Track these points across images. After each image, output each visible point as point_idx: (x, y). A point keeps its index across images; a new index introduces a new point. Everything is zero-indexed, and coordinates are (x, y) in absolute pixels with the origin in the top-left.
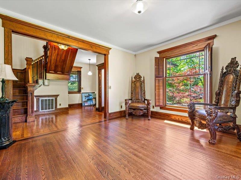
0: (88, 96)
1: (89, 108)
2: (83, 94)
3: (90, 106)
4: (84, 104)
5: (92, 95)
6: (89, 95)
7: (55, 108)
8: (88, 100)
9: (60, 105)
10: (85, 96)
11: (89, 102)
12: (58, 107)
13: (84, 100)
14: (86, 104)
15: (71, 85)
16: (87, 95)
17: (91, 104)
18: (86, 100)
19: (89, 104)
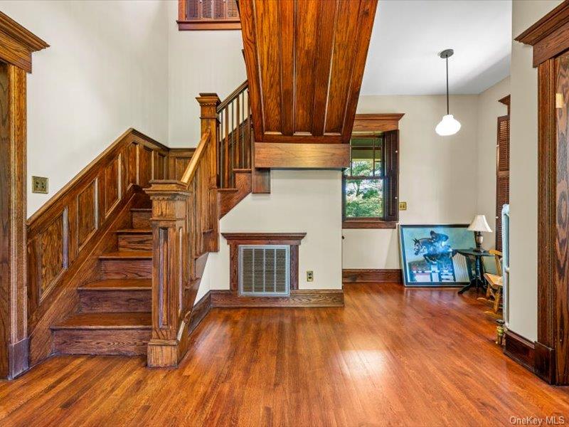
0: (428, 242)
1: (435, 295)
2: (404, 229)
3: (441, 286)
4: (412, 276)
5: (447, 238)
6: (436, 237)
7: (292, 287)
8: (431, 257)
9: (310, 276)
10: (417, 241)
11: (434, 268)
12: (304, 285)
13: (411, 257)
14: (420, 278)
15: (365, 201)
16: (426, 234)
17: (447, 277)
18: (420, 257)
19: (436, 279)
